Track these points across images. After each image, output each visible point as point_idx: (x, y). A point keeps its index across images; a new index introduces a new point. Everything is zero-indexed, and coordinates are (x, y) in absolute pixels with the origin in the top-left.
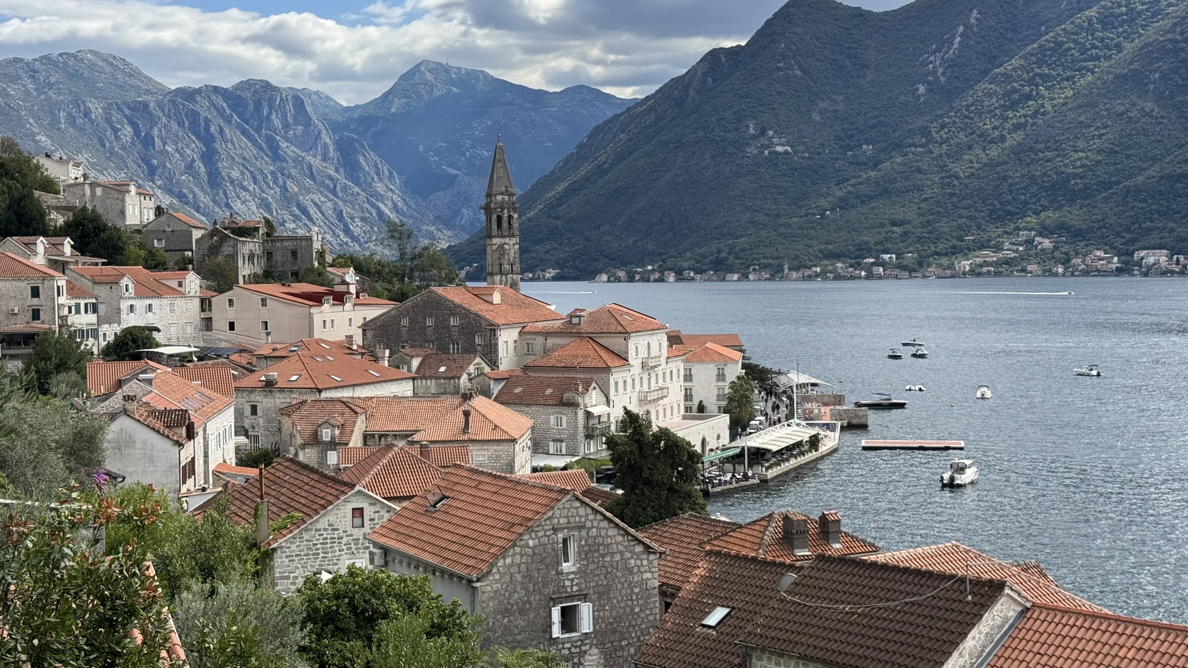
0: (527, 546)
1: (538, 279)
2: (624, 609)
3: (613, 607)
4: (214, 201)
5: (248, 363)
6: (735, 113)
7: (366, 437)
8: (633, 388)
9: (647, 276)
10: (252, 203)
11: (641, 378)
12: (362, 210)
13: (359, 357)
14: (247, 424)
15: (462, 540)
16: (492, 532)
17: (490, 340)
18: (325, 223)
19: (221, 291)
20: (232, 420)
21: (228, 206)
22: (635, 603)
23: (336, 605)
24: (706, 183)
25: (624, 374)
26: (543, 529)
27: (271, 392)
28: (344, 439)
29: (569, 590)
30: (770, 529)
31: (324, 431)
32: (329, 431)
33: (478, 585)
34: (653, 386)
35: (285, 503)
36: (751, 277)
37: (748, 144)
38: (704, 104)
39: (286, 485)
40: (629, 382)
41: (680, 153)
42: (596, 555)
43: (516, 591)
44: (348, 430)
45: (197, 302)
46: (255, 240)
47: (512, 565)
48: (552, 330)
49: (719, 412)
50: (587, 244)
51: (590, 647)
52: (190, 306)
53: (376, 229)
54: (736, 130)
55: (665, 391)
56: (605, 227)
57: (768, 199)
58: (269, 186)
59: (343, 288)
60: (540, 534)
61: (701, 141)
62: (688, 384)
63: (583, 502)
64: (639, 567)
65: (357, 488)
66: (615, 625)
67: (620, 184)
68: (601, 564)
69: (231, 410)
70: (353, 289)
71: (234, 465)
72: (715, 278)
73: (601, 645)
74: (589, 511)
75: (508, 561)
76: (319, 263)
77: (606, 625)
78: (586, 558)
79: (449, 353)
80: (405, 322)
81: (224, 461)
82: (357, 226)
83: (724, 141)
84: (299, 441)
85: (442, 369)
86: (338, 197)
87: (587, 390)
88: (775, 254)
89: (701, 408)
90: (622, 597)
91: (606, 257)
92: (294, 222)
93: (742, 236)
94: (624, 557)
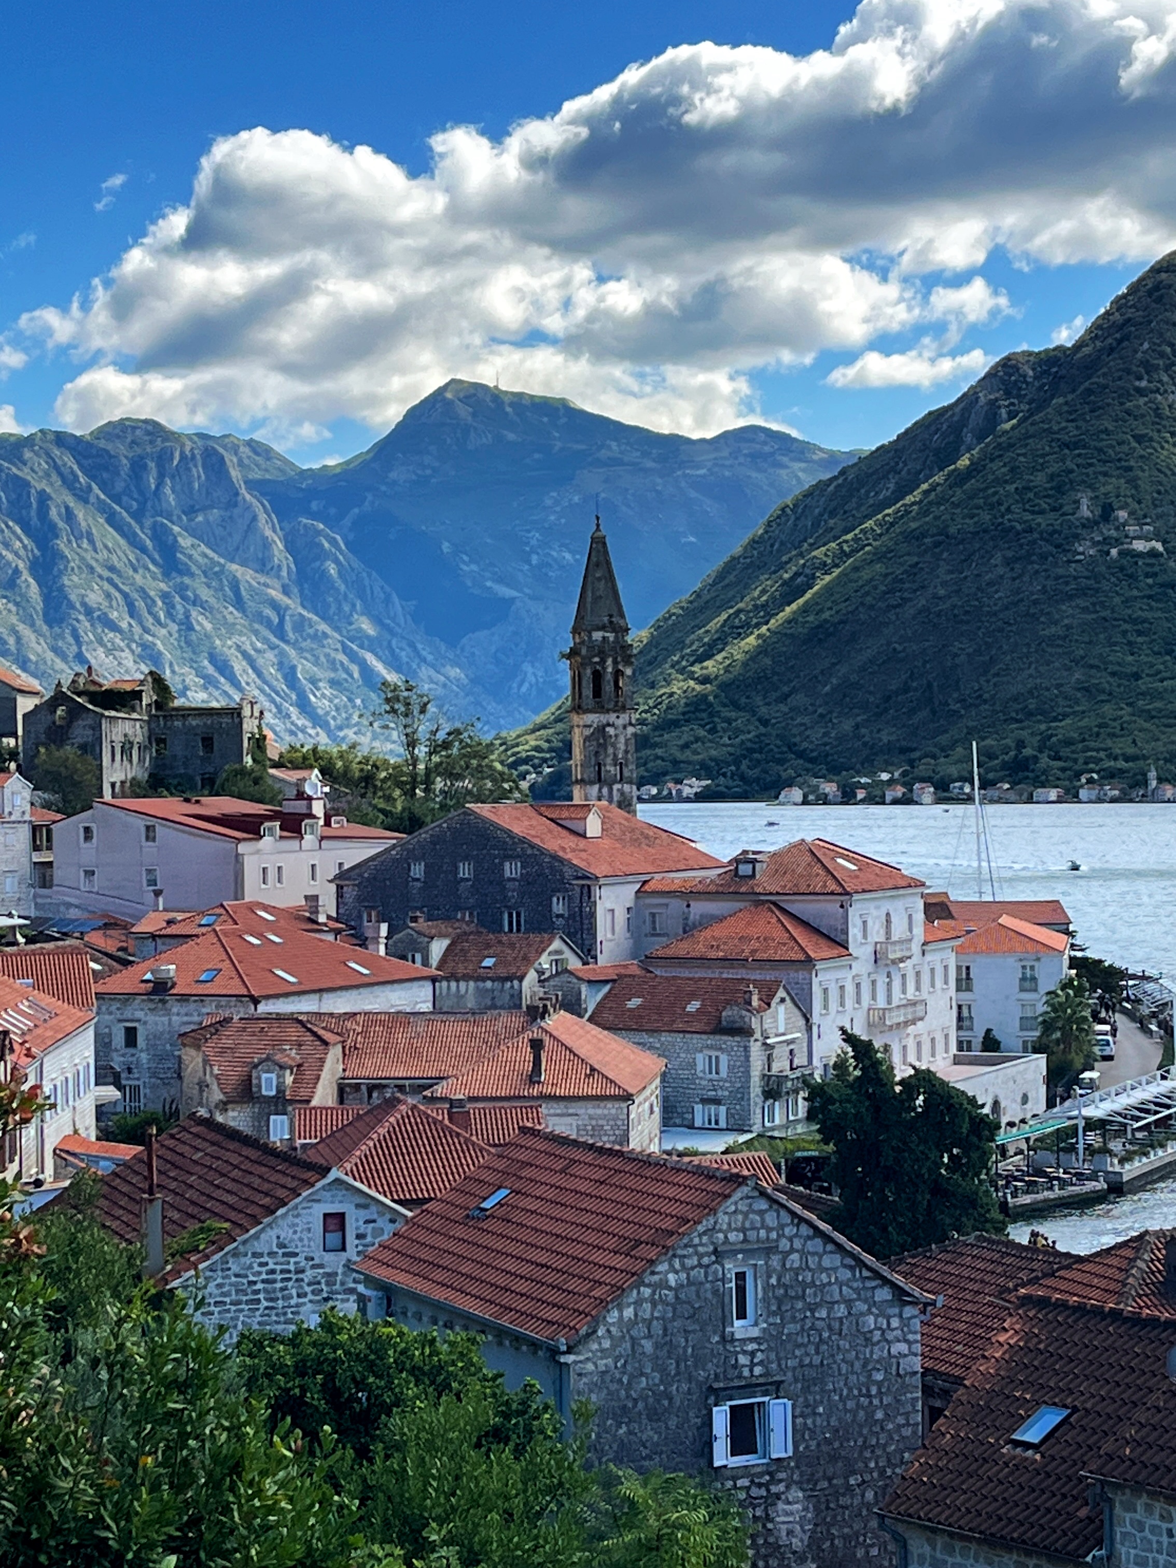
0: (666, 1286)
1: (668, 799)
2: (854, 1413)
3: (831, 1407)
4: (55, 650)
5: (119, 949)
6: (1052, 477)
7: (342, 1091)
8: (858, 1002)
9: (878, 793)
10: (127, 654)
11: (874, 982)
12: (333, 665)
13: (330, 937)
14: (117, 1063)
15: (538, 1273)
16: (597, 1256)
17: (581, 907)
18: (262, 691)
19: (69, 812)
20: (89, 1054)
21: (80, 658)
22: (876, 1402)
23: (300, 1386)
24: (995, 614)
25: (839, 974)
26: (696, 1253)
27: (164, 1002)
28: (303, 1093)
29: (746, 1373)
30: (1140, 1263)
31: (264, 1076)
32: (273, 1076)
33: (570, 1359)
34: (896, 1000)
35: (193, 1203)
36: (1083, 794)
37: (1077, 537)
38: (992, 460)
39: (197, 1169)
40: (850, 989)
41: (945, 555)
42: (800, 1305)
43: (642, 1374)
44: (309, 1075)
45: (25, 833)
46: (135, 716)
47: (634, 1323)
48: (700, 888)
49: (1025, 1050)
50: (762, 730)
51: (788, 1487)
52: (11, 839)
53: (358, 702)
54: (1054, 509)
55: (920, 1008)
56: (799, 699)
57: (1115, 644)
58: (160, 623)
59: (299, 807)
60: (689, 1262)
61: (985, 531)
62: (965, 996)
63: (773, 1201)
64: (883, 1332)
65: (334, 1174)
66: (836, 1445)
67: (826, 615)
68: (808, 1323)
69: (89, 1035)
70: (318, 809)
71: (93, 1139)
72: (1012, 796)
73: (808, 1483)
74: (786, 1218)
75: (629, 1313)
76: (254, 760)
77: (818, 1445)
78: (779, 1312)
79: (501, 930)
80: (418, 870)
81: (76, 1132)
82: (324, 696)
83: (1030, 530)
84: (217, 1095)
85: (488, 962)
86: (287, 642)
87: (769, 1005)
88: (1131, 751)
89: (990, 1043)
90: (850, 1390)
91: (801, 755)
92: (205, 688)
93: (1065, 716)
94: (854, 1311)
